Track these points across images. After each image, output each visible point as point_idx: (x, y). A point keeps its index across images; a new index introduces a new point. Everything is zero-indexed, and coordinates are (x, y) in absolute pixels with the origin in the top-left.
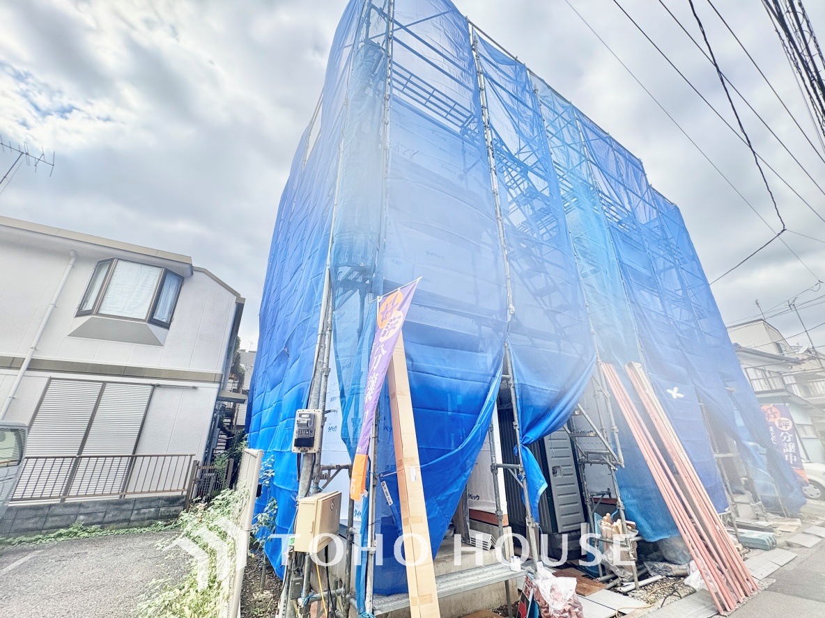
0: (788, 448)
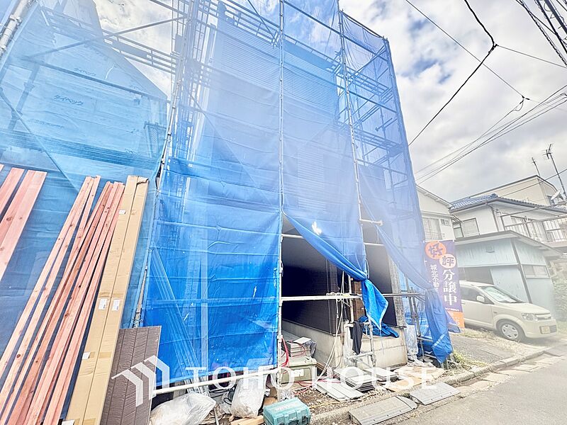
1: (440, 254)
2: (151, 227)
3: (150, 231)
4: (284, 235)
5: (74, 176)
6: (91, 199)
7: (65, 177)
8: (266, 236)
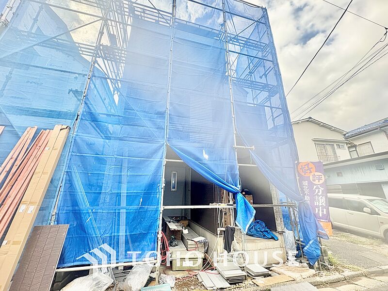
0: (319, 201)
1: (311, 172)
2: (67, 158)
3: (66, 160)
4: (167, 160)
5: (20, 127)
6: (29, 141)
7: (14, 128)
8: (153, 161)
